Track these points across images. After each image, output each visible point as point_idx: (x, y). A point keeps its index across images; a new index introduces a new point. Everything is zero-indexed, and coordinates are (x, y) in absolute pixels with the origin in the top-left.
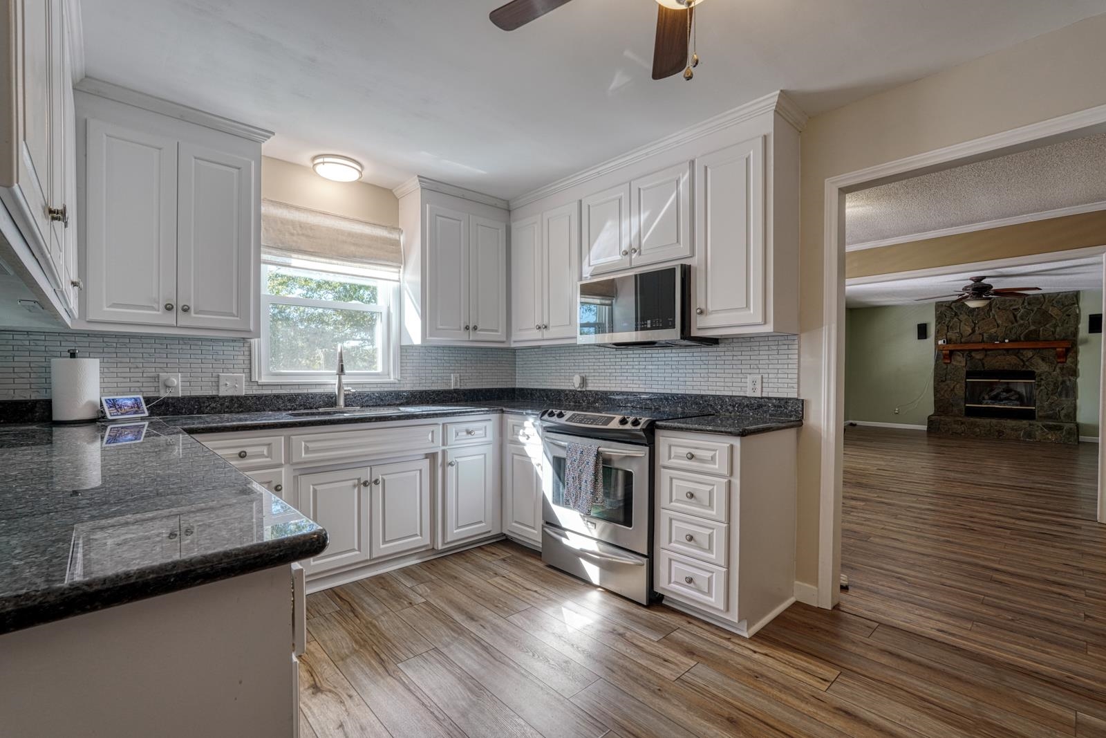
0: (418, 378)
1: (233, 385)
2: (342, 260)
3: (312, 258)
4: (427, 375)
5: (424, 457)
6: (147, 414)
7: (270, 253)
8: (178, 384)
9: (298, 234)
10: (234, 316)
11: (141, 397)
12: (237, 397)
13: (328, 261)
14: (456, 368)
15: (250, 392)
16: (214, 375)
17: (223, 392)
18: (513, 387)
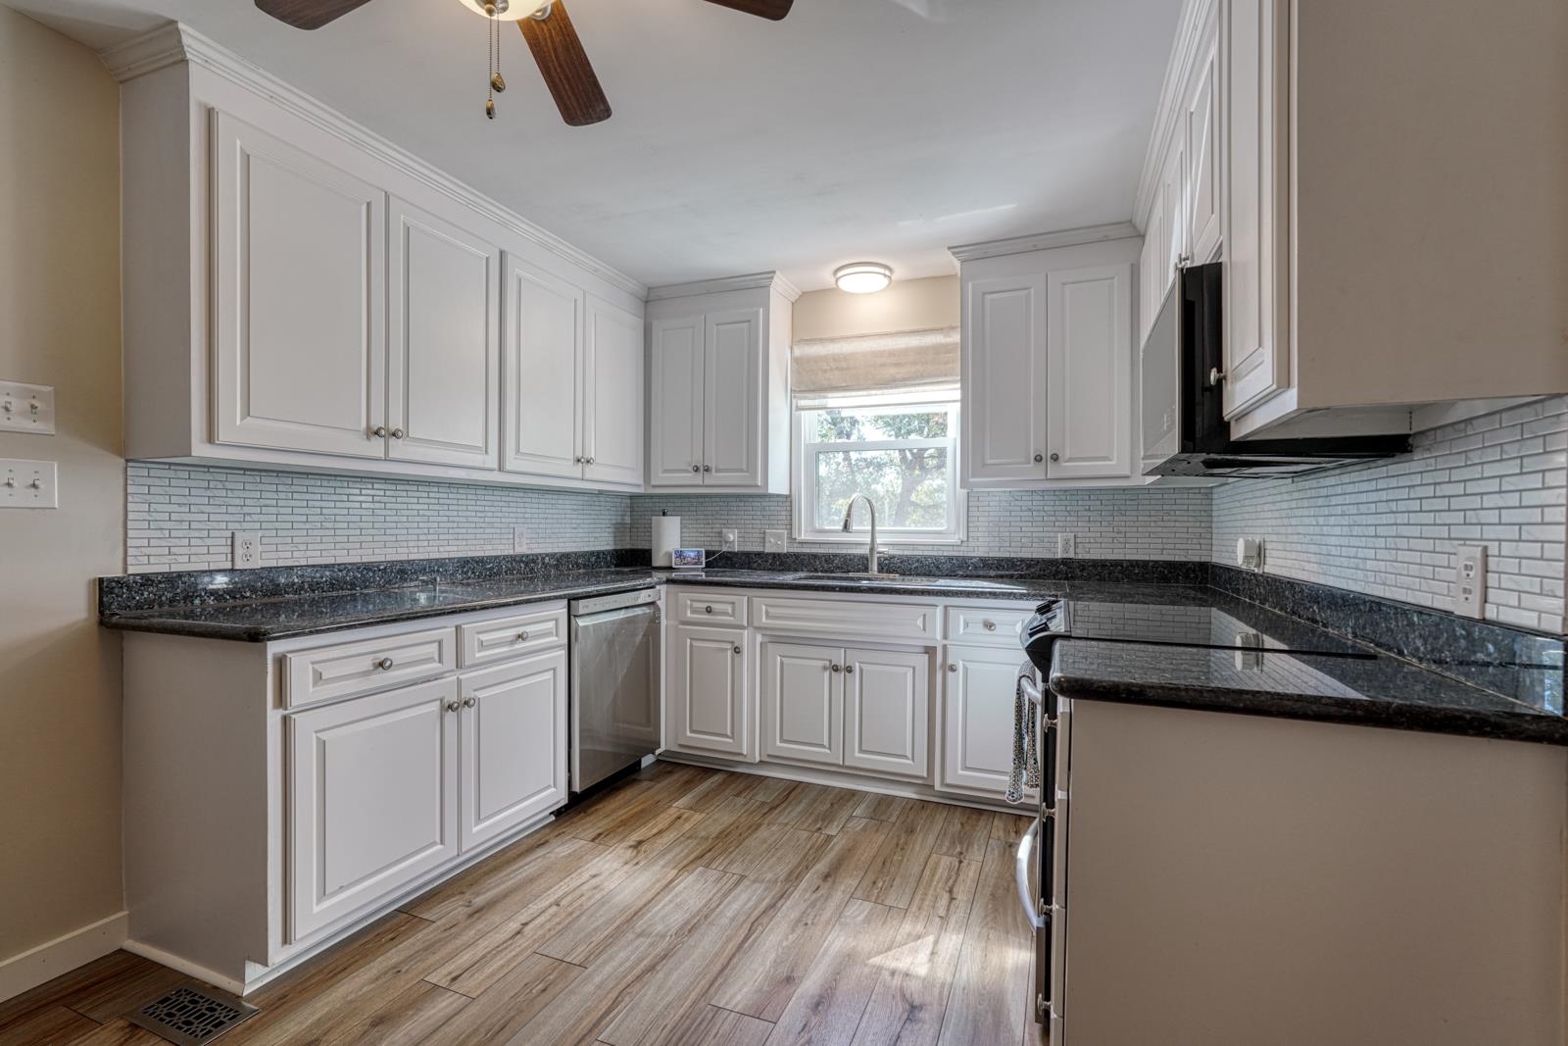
0: (997, 539)
1: (777, 543)
2: (880, 389)
3: (848, 394)
4: (1012, 534)
5: (922, 651)
6: (704, 566)
7: (805, 398)
8: (734, 541)
9: (831, 369)
10: (744, 472)
11: (703, 550)
12: (779, 554)
13: (865, 393)
14: (1069, 524)
15: (791, 550)
16: (762, 531)
17: (768, 549)
18: (1207, 559)
